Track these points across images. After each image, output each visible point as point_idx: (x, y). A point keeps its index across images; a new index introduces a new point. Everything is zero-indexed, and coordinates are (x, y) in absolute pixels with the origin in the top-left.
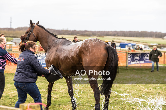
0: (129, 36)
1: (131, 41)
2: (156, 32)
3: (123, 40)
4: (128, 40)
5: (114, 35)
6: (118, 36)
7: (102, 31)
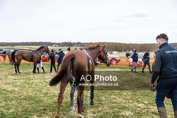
0: (31, 45)
1: (31, 48)
2: (48, 42)
3: (26, 47)
4: (29, 48)
5: (22, 45)
6: (24, 45)
7: (14, 43)
